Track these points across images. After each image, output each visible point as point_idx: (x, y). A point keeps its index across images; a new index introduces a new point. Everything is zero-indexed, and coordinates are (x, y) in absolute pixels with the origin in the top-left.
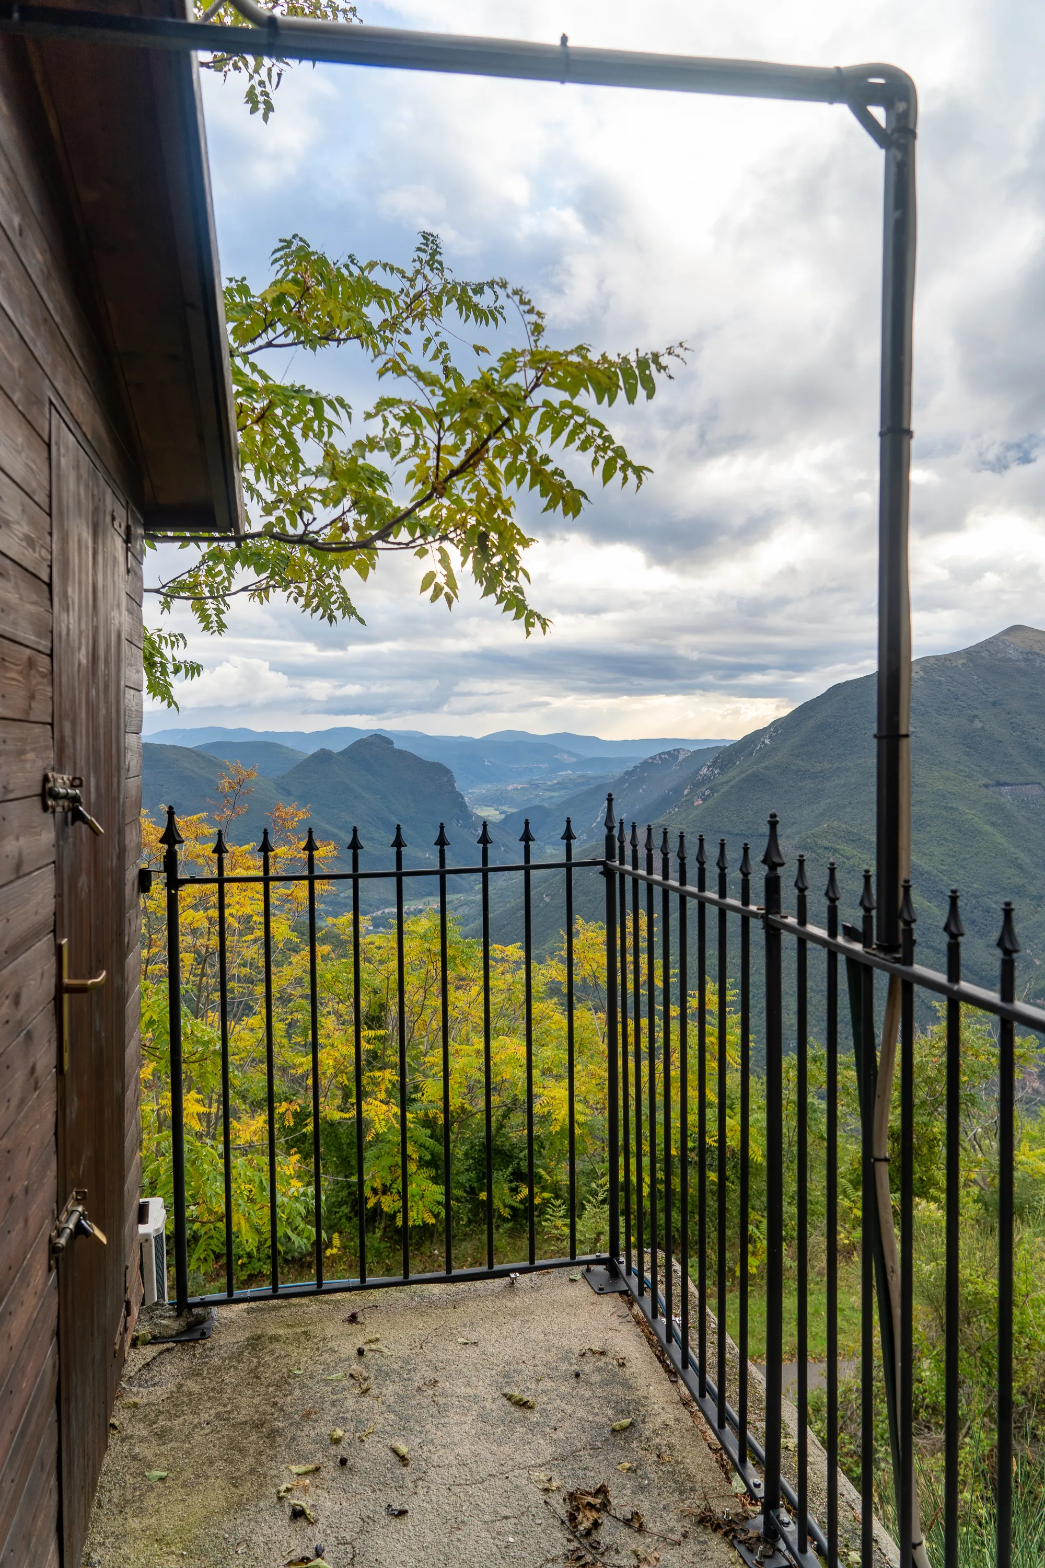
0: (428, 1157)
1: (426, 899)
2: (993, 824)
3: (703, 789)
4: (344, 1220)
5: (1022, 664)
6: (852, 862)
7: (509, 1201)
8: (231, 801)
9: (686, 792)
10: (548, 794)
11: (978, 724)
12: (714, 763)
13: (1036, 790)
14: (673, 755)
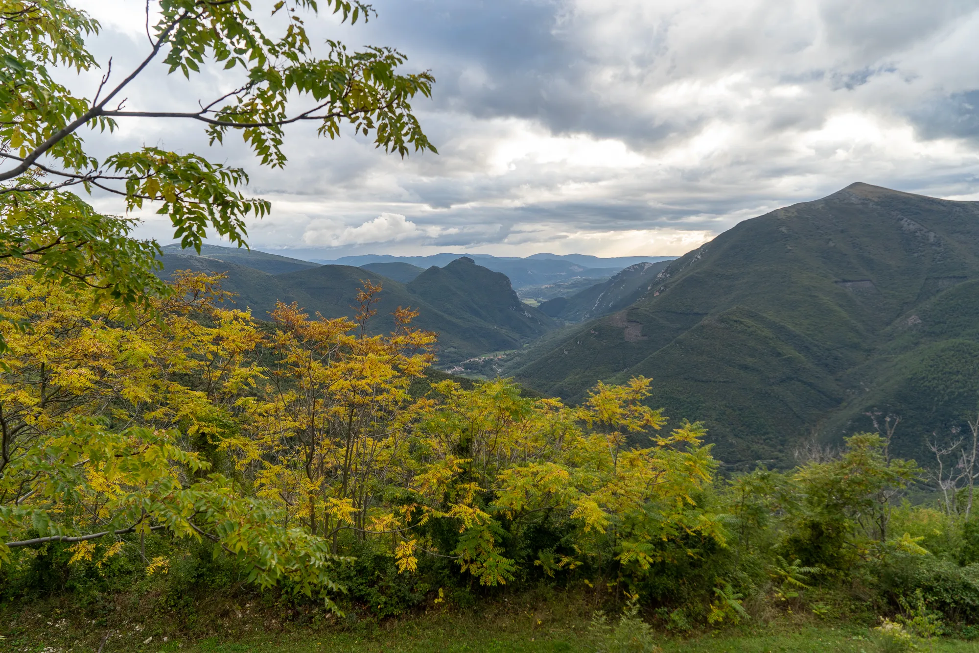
0: (500, 540)
1: (495, 353)
2: (840, 306)
3: (659, 287)
4: (446, 578)
5: (860, 207)
6: (751, 329)
7: (554, 567)
8: (366, 307)
9: (649, 288)
10: (566, 290)
11: (831, 244)
12: (667, 270)
13: (868, 284)
14: (641, 266)
